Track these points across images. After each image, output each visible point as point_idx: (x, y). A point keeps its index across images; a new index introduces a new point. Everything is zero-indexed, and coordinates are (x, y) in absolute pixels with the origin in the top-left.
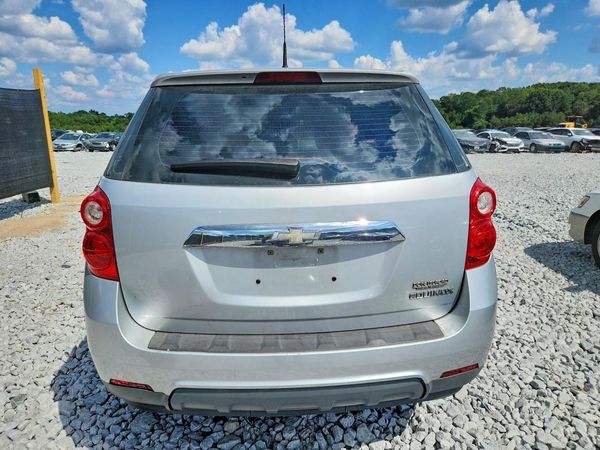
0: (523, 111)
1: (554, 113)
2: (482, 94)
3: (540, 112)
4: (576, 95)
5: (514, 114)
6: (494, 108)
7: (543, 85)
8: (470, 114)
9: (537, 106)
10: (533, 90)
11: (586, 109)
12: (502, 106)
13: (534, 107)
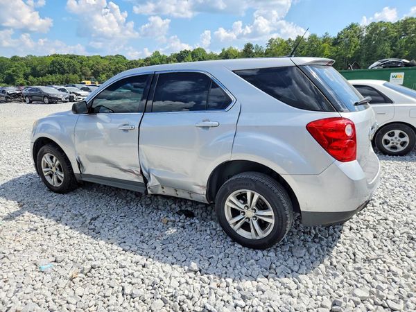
0: (51, 73)
1: (71, 74)
2: (14, 59)
3: (63, 74)
4: (81, 63)
5: (45, 75)
6: (28, 70)
7: (58, 56)
8: (9, 74)
9: (59, 69)
10: (53, 59)
11: (90, 73)
12: (34, 69)
13: (57, 70)
